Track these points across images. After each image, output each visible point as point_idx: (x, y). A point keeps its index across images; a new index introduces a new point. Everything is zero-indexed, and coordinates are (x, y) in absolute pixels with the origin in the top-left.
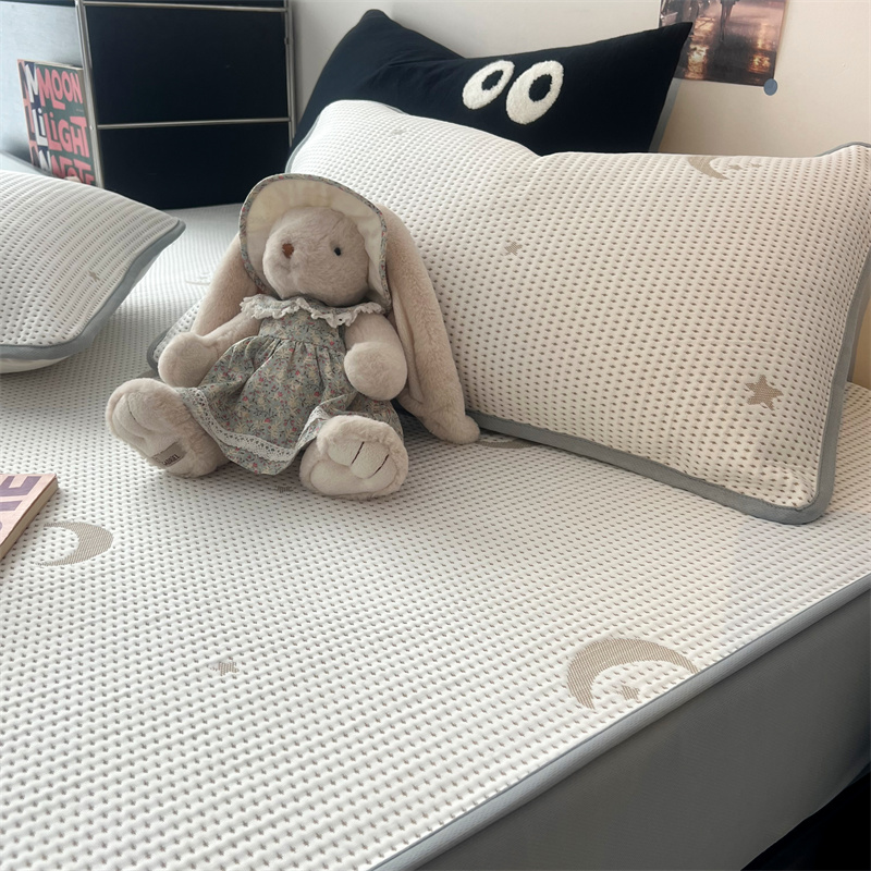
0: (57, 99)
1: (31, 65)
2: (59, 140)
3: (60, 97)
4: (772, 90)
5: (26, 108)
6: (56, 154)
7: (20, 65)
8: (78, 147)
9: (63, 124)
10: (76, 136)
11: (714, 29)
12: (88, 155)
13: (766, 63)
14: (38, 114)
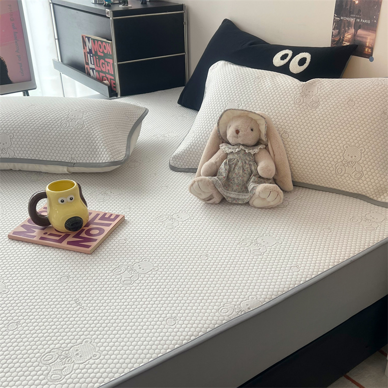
0: (99, 51)
1: (89, 38)
2: (100, 67)
3: (101, 51)
4: (372, 60)
5: (85, 53)
6: (98, 72)
7: (83, 37)
8: (108, 70)
9: (102, 61)
10: (108, 66)
11: (352, 37)
12: (113, 73)
13: (370, 51)
14: (90, 56)
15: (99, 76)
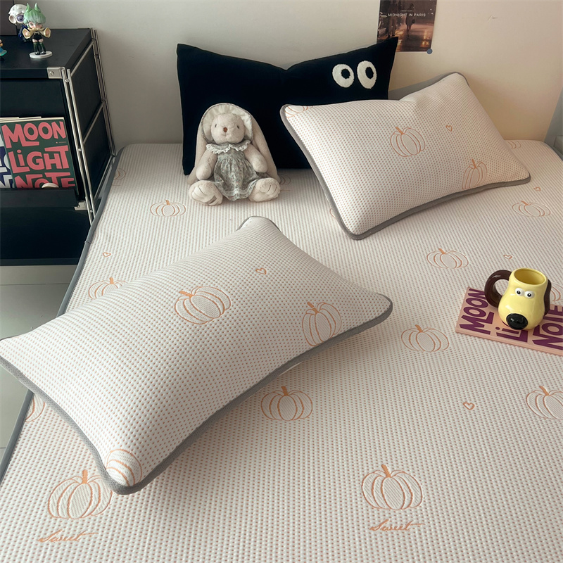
0: (27, 140)
2: (26, 165)
4: (430, 52)
6: (21, 175)
8: (54, 165)
9: (34, 154)
10: (52, 156)
12: (66, 166)
13: (428, 43)
15: (26, 182)
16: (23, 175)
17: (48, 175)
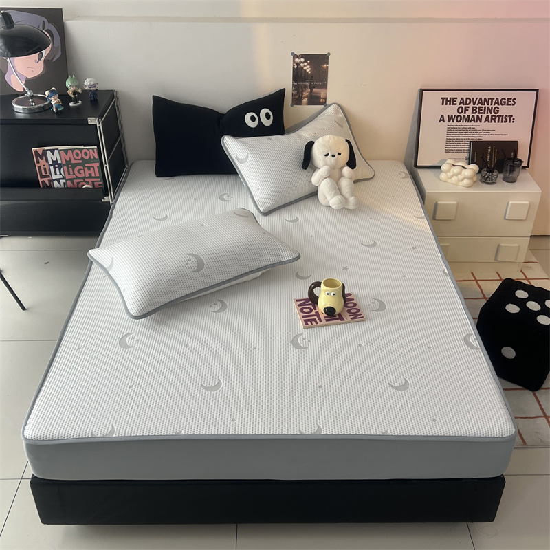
0: (75, 159)
1: (53, 151)
2: (74, 174)
3: (79, 158)
8: (90, 174)
9: (79, 168)
10: (90, 170)
12: (98, 175)
13: (324, 100)
14: (55, 167)
15: (73, 184)
16: (72, 180)
17: (86, 180)
